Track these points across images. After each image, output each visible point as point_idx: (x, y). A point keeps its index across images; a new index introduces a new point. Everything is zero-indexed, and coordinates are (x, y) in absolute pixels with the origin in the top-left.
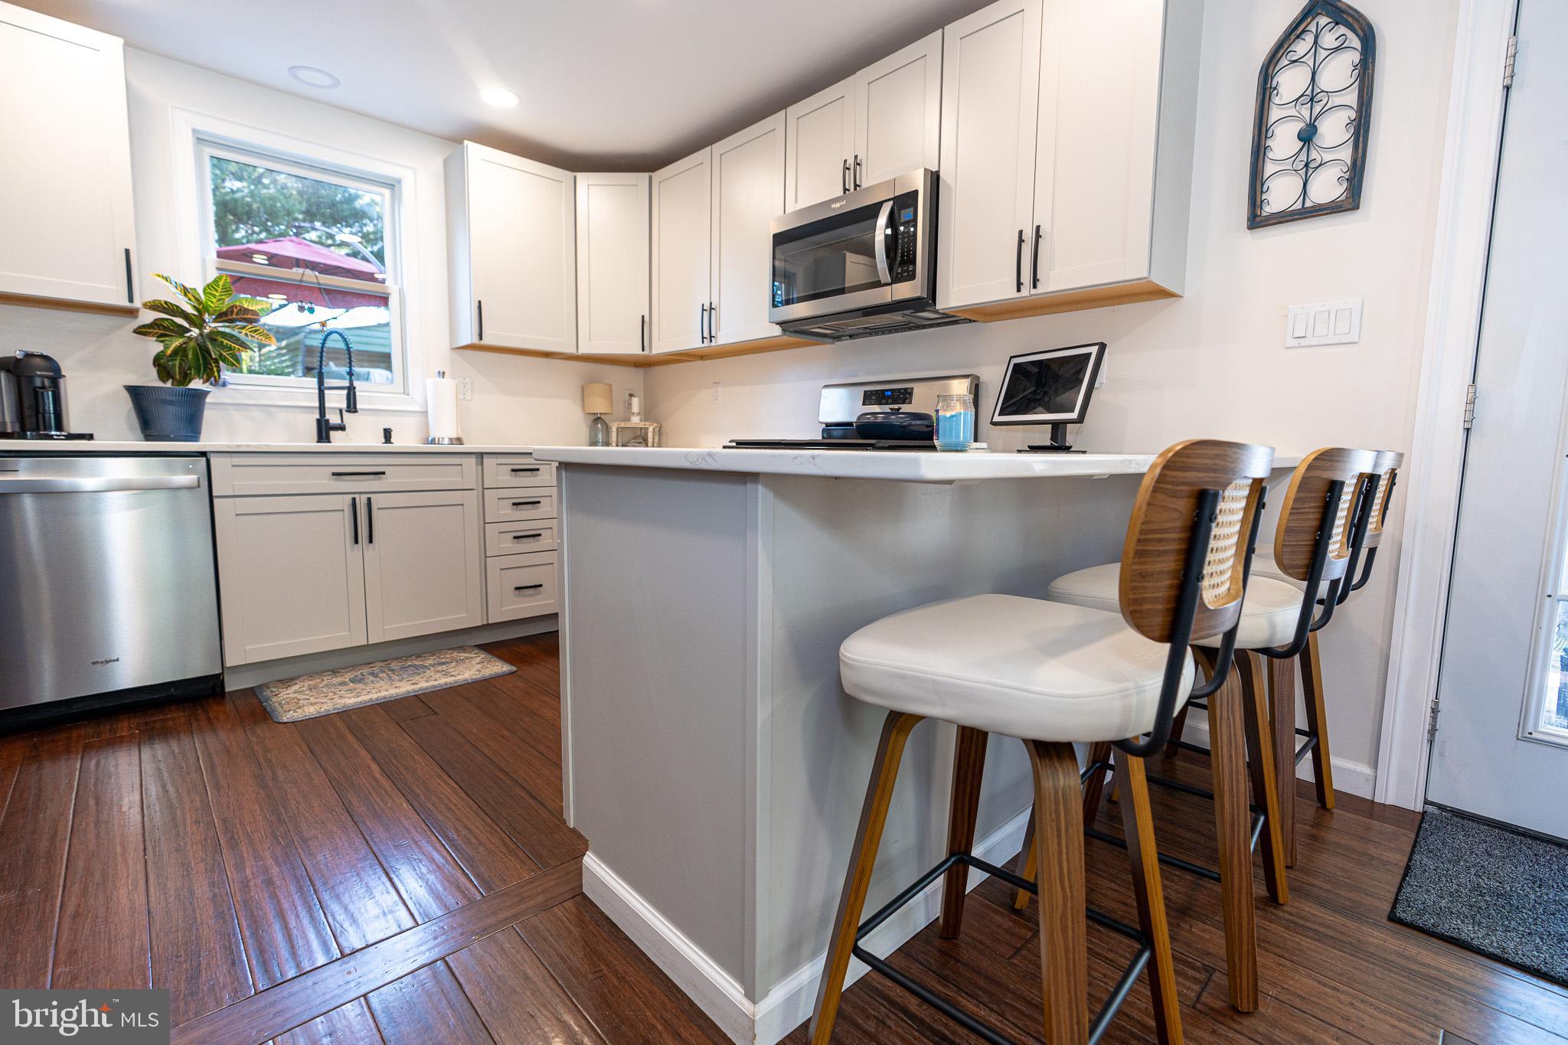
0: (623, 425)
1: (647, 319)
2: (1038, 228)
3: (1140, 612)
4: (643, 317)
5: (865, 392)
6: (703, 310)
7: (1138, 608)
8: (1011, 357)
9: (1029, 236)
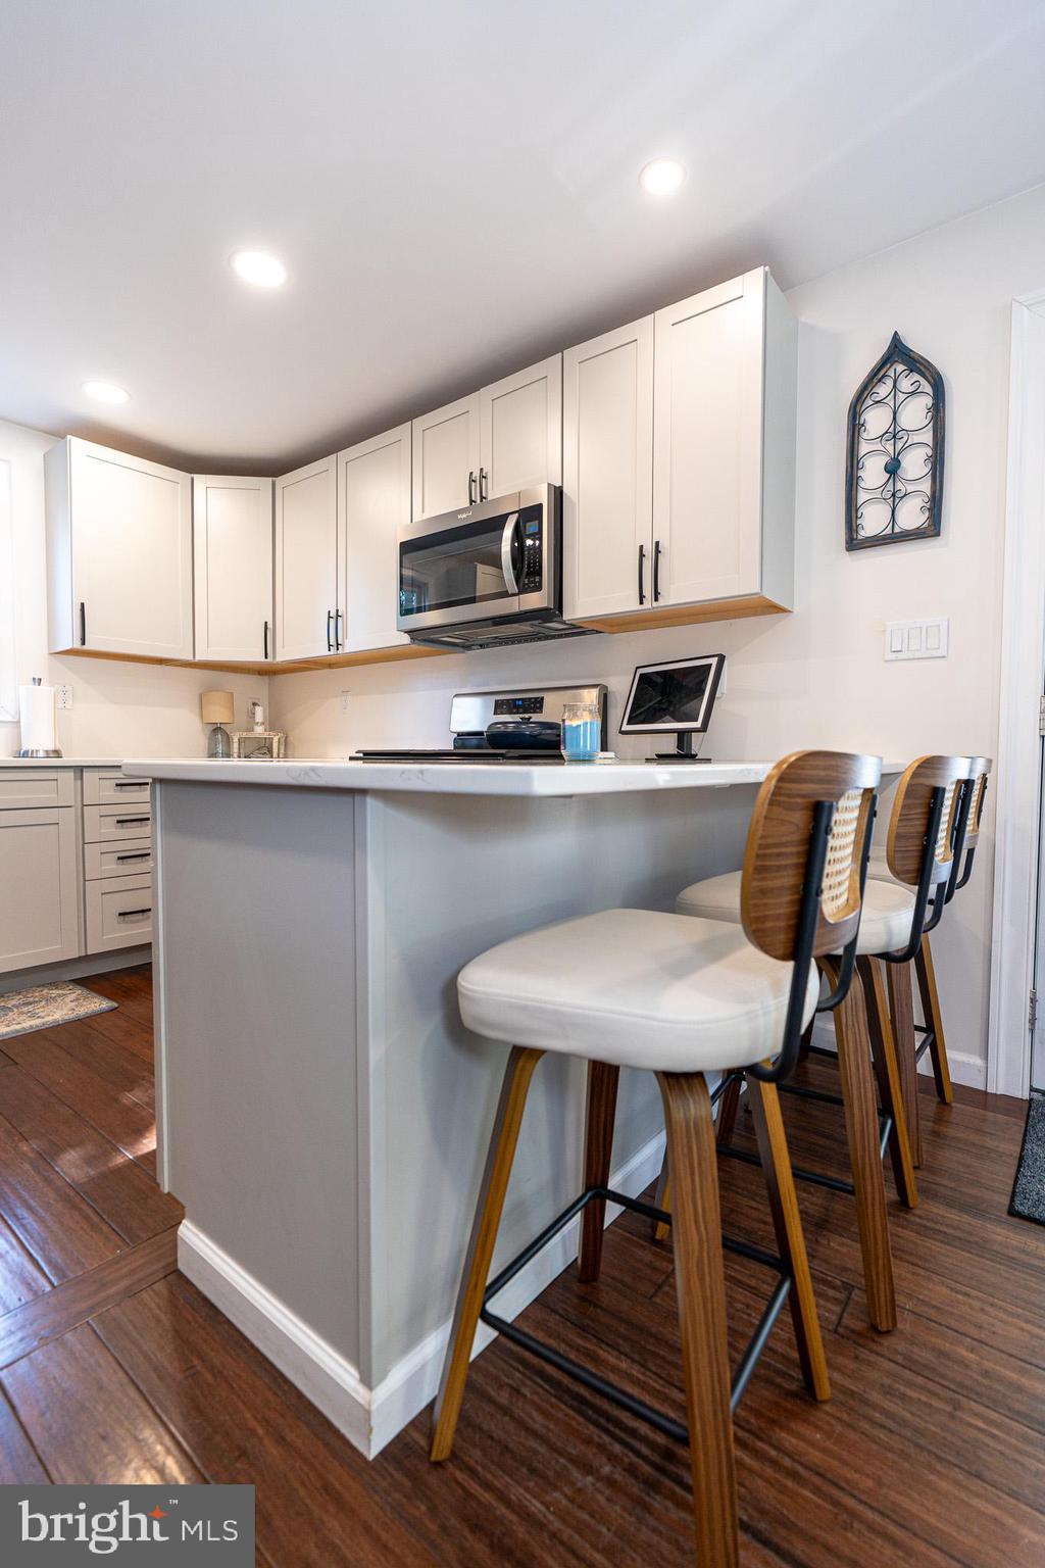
0: (244, 735)
1: (270, 625)
2: (657, 543)
3: (763, 930)
4: (266, 623)
5: (497, 701)
6: (329, 617)
7: (760, 926)
8: (637, 668)
9: (649, 550)
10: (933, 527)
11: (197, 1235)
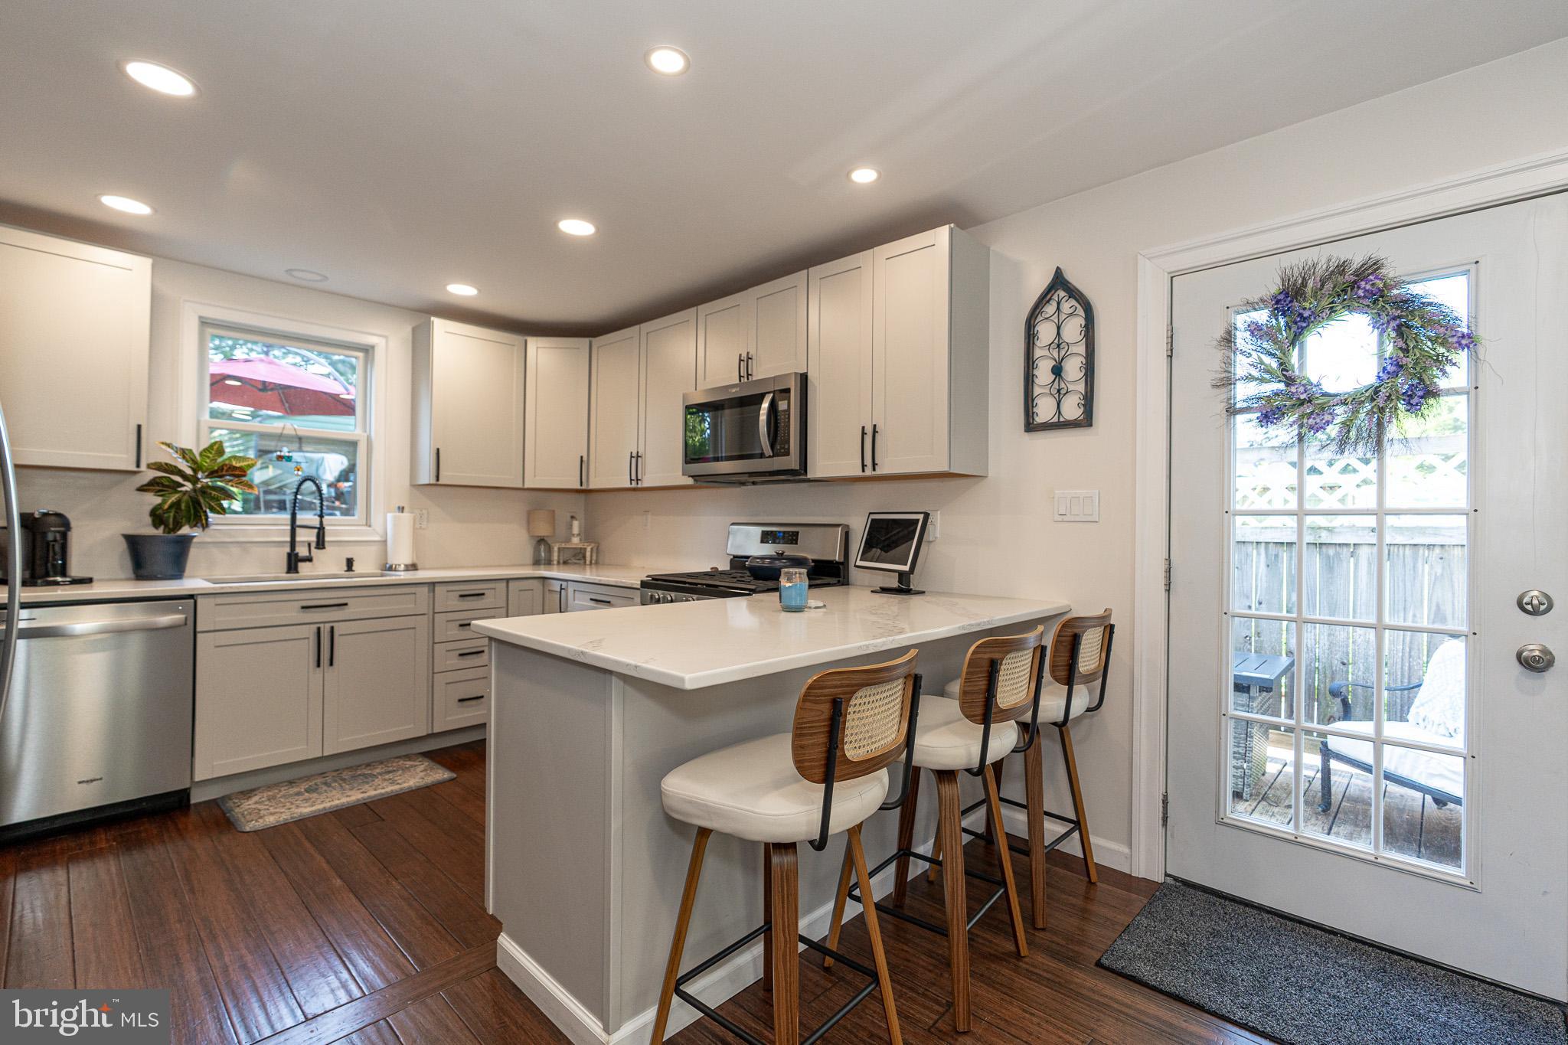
0: (563, 545)
1: (585, 459)
2: (875, 426)
4: (582, 457)
5: (763, 532)
6: (632, 457)
7: (802, 765)
8: (870, 513)
9: (869, 430)
10: (1087, 420)
11: (510, 943)
